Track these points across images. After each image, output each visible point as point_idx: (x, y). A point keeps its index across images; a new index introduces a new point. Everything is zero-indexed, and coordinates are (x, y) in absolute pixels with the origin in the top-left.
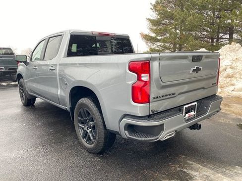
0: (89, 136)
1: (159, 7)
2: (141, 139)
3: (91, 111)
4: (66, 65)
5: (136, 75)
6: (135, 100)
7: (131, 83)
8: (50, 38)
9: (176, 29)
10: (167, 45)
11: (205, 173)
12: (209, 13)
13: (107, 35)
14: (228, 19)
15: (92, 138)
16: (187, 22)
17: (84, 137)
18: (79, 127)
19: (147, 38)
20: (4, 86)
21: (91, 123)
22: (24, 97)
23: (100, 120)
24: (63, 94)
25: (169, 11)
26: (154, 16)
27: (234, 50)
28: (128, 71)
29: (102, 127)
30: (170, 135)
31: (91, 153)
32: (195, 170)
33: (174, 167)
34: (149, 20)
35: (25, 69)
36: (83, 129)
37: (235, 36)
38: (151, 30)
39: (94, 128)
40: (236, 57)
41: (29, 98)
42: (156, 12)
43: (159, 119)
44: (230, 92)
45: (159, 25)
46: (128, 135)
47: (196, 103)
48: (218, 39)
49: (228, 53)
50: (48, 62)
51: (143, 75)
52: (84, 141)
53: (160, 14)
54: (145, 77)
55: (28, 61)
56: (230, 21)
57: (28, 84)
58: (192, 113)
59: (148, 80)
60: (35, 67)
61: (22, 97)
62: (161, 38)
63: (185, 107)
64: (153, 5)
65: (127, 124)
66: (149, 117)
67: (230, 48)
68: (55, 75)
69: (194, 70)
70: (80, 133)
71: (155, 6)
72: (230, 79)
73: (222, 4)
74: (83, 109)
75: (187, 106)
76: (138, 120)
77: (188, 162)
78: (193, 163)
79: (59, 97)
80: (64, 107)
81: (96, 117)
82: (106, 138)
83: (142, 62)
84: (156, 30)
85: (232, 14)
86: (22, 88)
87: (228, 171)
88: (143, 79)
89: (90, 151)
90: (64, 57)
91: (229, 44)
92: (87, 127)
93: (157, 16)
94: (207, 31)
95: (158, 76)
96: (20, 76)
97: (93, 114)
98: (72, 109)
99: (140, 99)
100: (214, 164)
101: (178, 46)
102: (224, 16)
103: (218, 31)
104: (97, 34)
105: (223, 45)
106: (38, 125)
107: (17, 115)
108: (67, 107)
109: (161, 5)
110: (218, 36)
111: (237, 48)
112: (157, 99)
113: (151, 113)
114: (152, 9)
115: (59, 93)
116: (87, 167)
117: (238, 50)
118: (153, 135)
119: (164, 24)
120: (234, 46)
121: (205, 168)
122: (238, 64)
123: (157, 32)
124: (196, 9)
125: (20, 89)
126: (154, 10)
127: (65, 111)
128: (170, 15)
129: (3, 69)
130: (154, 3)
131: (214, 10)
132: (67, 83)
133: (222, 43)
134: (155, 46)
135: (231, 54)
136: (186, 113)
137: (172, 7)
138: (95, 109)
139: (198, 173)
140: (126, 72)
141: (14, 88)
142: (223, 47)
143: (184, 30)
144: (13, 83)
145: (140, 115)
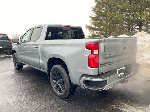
0: (60, 88)
1: (97, 10)
2: (93, 89)
3: (61, 72)
4: (46, 45)
5: (90, 51)
6: (90, 65)
7: (87, 55)
8: (34, 28)
9: (107, 23)
10: (102, 32)
11: (131, 110)
12: (127, 13)
13: (69, 27)
14: (139, 17)
15: (62, 89)
16: (114, 18)
17: (56, 89)
18: (54, 82)
19: (90, 28)
20: (2, 57)
21: (61, 80)
22: (16, 64)
23: (67, 78)
24: (43, 62)
25: (103, 12)
26: (94, 15)
27: (143, 36)
28: (86, 49)
29: (68, 82)
30: (110, 87)
31: (61, 98)
32: (125, 108)
33: (112, 106)
34: (91, 17)
35: (17, 47)
36: (56, 83)
37: (143, 27)
38: (92, 23)
39: (63, 83)
40: (144, 40)
41: (19, 65)
42: (95, 13)
43: (104, 77)
44: (142, 61)
45: (97, 20)
46: (85, 87)
47: (124, 67)
48: (133, 28)
49: (139, 37)
50: (33, 43)
51: (94, 51)
52: (56, 91)
53: (97, 14)
54: (96, 52)
55: (20, 42)
56: (139, 18)
57: (20, 56)
58: (122, 73)
59: (98, 54)
60: (24, 46)
61: (15, 64)
62: (98, 28)
63: (118, 70)
64: (93, 8)
65: (85, 80)
66: (98, 76)
67: (140, 34)
68: (38, 50)
69: (123, 48)
70: (54, 86)
71: (94, 9)
72: (141, 53)
73: (135, 8)
74: (56, 72)
75: (119, 69)
76: (91, 78)
77: (121, 103)
78: (124, 104)
79: (41, 64)
80: (43, 70)
81: (65, 76)
82: (71, 89)
83: (94, 44)
84: (95, 23)
85: (141, 14)
86: (15, 59)
87: (145, 108)
88: (94, 53)
89: (60, 97)
90: (44, 40)
91: (139, 32)
92: (58, 82)
93: (95, 15)
94: (126, 24)
95: (103, 51)
96: (14, 51)
97: (63, 74)
98: (49, 71)
99: (92, 65)
100: (136, 104)
101: (108, 33)
102: (136, 15)
103: (133, 24)
104: (63, 26)
105: (136, 32)
106: (27, 82)
107: (12, 75)
108: (46, 70)
109: (98, 8)
110: (132, 27)
111: (145, 34)
112: (103, 65)
113: (99, 74)
114: (92, 10)
115: (40, 62)
116: (60, 107)
117: (145, 36)
118: (101, 87)
119: (100, 20)
120: (143, 33)
121: (131, 107)
122: (146, 44)
123: (96, 24)
124: (119, 11)
125: (14, 59)
126: (94, 11)
127: (44, 73)
128: (103, 14)
129: (1, 47)
130: (93, 7)
131: (130, 12)
132: (46, 56)
133: (135, 31)
134: (95, 33)
135: (141, 38)
136: (119, 73)
137: (105, 10)
138: (64, 71)
139: (127, 110)
140: (84, 49)
141: (8, 59)
142: (136, 34)
143: (112, 23)
144: (7, 56)
145: (93, 75)
